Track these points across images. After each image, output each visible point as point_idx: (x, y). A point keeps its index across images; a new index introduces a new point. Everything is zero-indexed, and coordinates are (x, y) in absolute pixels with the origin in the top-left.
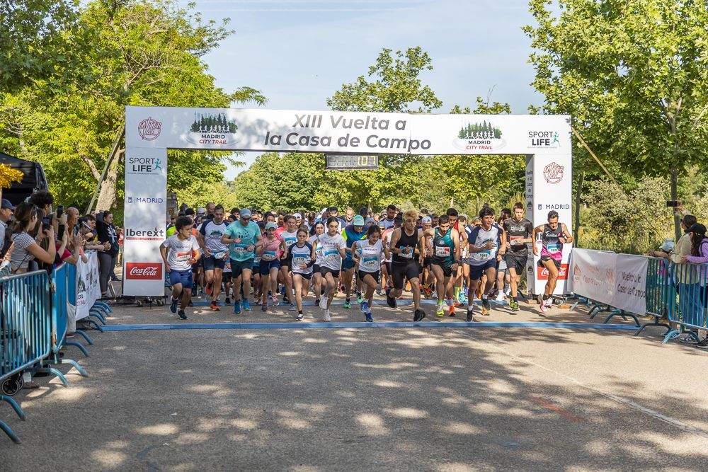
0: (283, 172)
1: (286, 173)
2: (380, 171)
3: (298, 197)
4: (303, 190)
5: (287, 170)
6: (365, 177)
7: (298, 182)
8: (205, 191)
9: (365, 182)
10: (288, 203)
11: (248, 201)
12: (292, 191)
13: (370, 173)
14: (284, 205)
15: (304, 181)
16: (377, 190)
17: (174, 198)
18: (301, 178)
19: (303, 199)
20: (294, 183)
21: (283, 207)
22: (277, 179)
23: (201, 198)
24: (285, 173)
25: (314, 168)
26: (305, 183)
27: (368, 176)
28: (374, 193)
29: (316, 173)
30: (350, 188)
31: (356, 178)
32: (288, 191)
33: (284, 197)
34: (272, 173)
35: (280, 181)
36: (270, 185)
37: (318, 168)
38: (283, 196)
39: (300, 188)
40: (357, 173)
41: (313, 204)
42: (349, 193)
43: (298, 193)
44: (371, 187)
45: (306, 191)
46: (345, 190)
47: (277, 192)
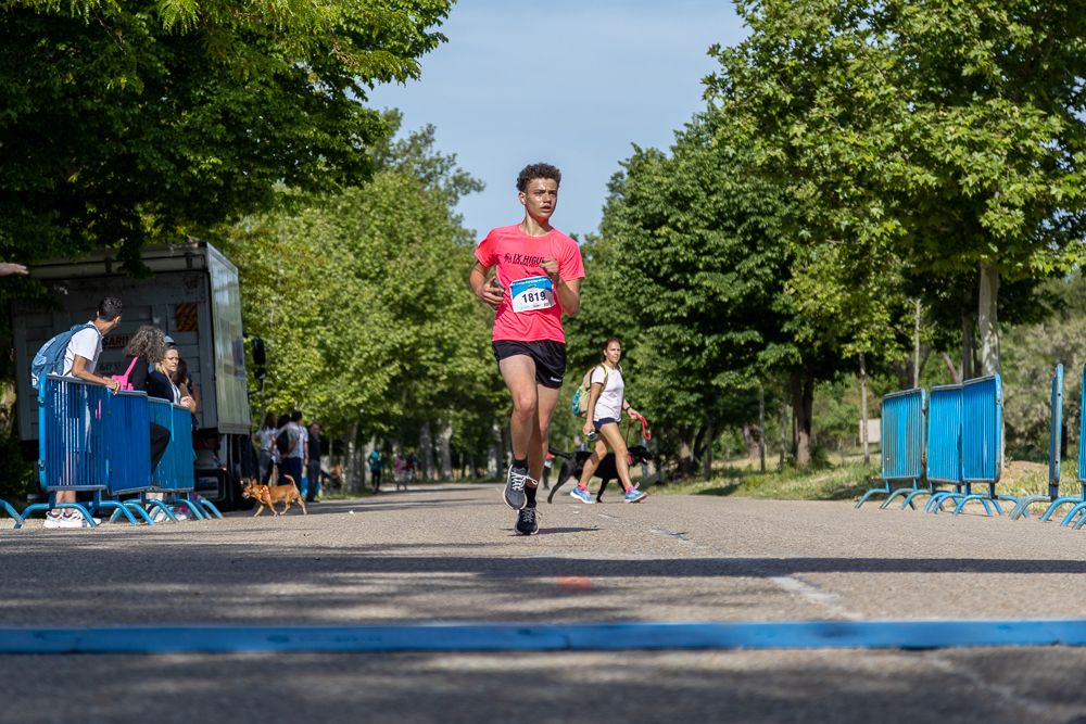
0: (675, 195)
1: (687, 201)
2: (1027, 124)
3: (730, 289)
4: (746, 265)
5: (689, 187)
6: (958, 150)
7: (731, 232)
8: (438, 304)
9: (959, 173)
10: (693, 311)
11: (580, 332)
12: (709, 268)
13: (981, 134)
14: (679, 320)
15: (757, 232)
16: (1012, 207)
17: (197, 263)
18: (741, 217)
19: (751, 296)
20: (715, 238)
21: (675, 329)
22: (654, 222)
23: (429, 329)
24: (680, 201)
25: (748, 123)
26: (756, 239)
27: (973, 146)
28: (997, 219)
29: (759, 142)
30: (900, 199)
31: (922, 158)
32: (691, 268)
33: (680, 293)
34: (633, 201)
35: (664, 230)
36: (628, 247)
37: (767, 127)
38: (675, 287)
39: (736, 256)
40: (926, 134)
41: (790, 317)
42: (892, 224)
43: (733, 275)
44: (988, 194)
45: (762, 265)
46: (876, 211)
47: (651, 270)
